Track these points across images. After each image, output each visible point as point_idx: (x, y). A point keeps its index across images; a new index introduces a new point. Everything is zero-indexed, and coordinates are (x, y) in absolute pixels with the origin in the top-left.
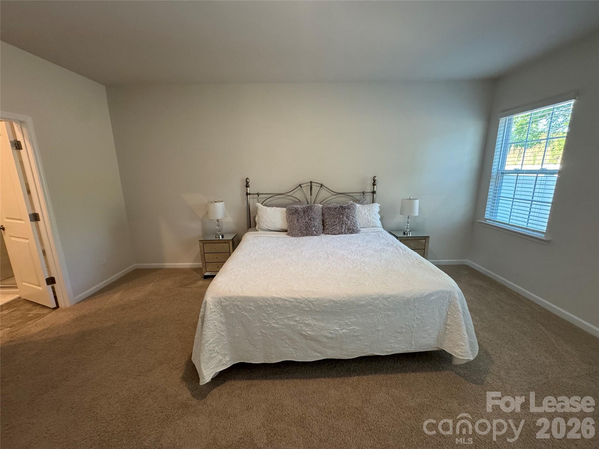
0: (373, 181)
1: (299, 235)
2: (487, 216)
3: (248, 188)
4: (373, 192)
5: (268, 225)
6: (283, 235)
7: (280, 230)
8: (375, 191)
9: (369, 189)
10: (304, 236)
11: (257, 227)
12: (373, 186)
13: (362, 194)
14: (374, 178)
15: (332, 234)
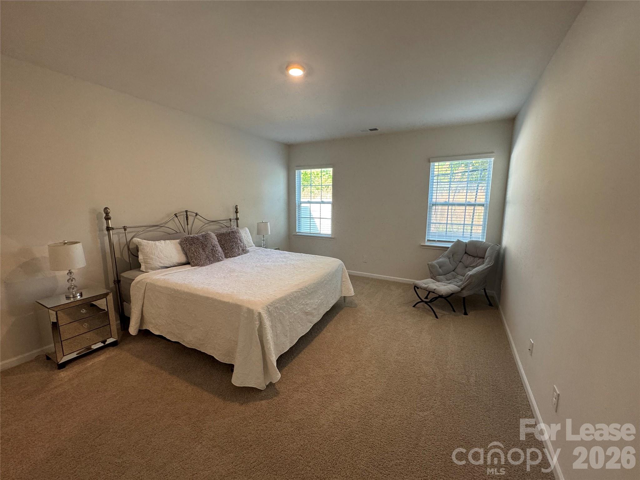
0: (236, 210)
1: (208, 263)
2: (297, 231)
3: (109, 221)
4: (236, 218)
5: (162, 261)
6: (188, 267)
7: (176, 264)
8: (238, 218)
9: (233, 216)
10: (212, 263)
11: (143, 268)
12: (236, 214)
13: (229, 221)
14: (236, 206)
15: (233, 257)
